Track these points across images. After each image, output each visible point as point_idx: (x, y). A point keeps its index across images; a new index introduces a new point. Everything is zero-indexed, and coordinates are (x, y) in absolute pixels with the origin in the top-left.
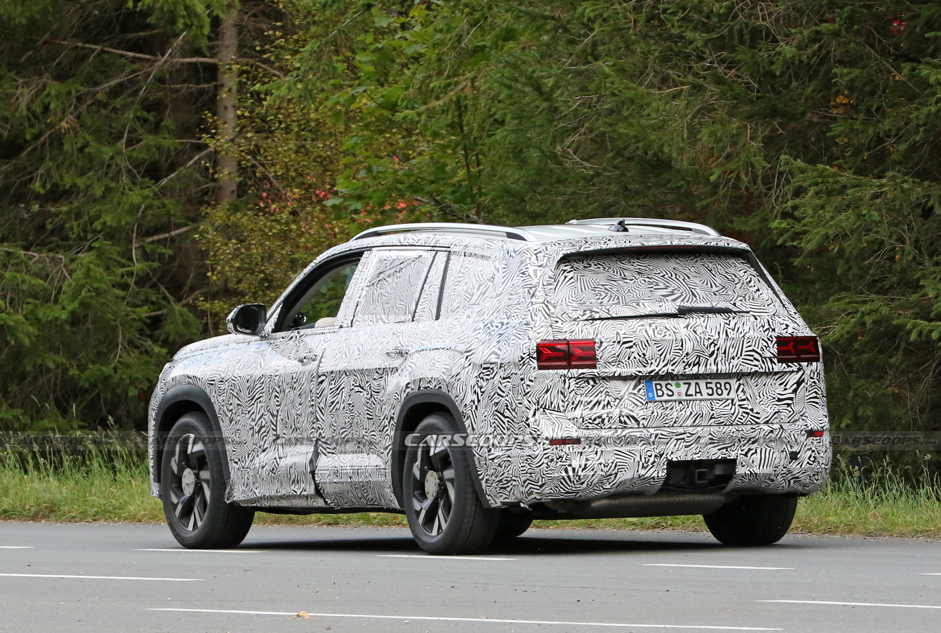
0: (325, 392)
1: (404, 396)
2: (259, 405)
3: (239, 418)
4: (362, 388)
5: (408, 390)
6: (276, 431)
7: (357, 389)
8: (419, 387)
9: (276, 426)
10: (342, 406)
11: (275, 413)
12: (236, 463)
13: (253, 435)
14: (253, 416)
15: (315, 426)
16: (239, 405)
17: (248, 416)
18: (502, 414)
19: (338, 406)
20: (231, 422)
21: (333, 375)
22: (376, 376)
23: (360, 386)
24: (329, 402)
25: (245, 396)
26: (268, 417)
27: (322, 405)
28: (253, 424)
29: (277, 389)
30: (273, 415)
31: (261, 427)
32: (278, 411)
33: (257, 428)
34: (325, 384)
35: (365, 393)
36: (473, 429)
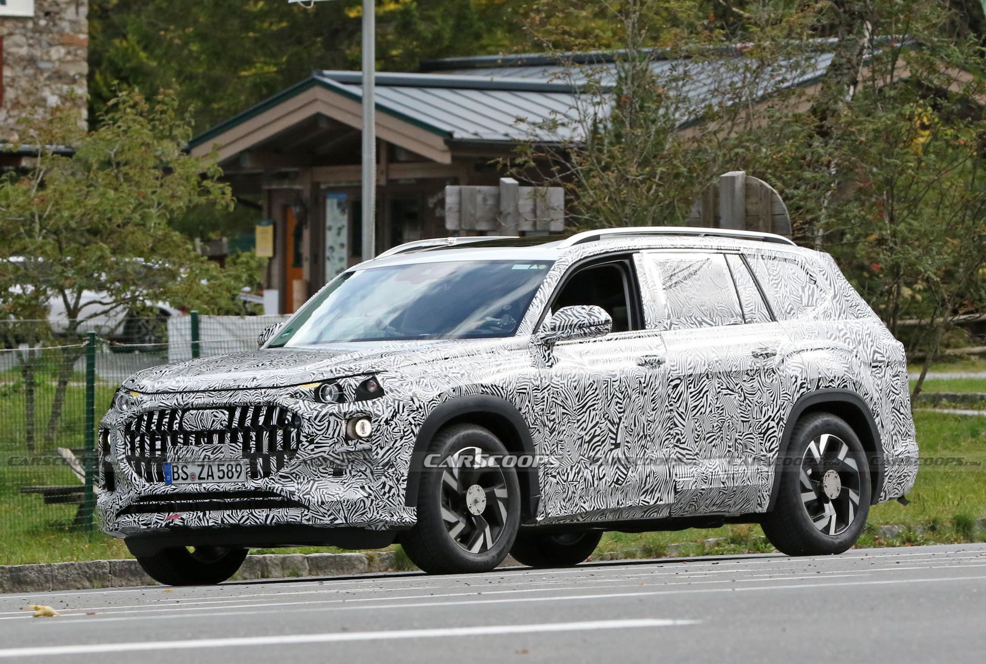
0: (684, 396)
1: (797, 396)
2: (593, 413)
3: (564, 428)
4: (732, 391)
5: (802, 391)
6: (616, 439)
7: (725, 392)
8: (818, 387)
9: (616, 435)
10: (708, 410)
11: (617, 420)
12: (555, 477)
13: (581, 445)
14: (584, 425)
15: (671, 432)
16: (564, 414)
17: (576, 425)
18: (899, 411)
19: (703, 410)
20: (551, 433)
21: (691, 378)
22: (746, 377)
23: (728, 388)
24: (690, 406)
25: (572, 403)
26: (606, 425)
27: (681, 410)
28: (583, 433)
29: (619, 395)
30: (613, 423)
31: (594, 437)
32: (620, 419)
33: (587, 438)
34: (681, 388)
35: (737, 395)
36: (882, 426)
